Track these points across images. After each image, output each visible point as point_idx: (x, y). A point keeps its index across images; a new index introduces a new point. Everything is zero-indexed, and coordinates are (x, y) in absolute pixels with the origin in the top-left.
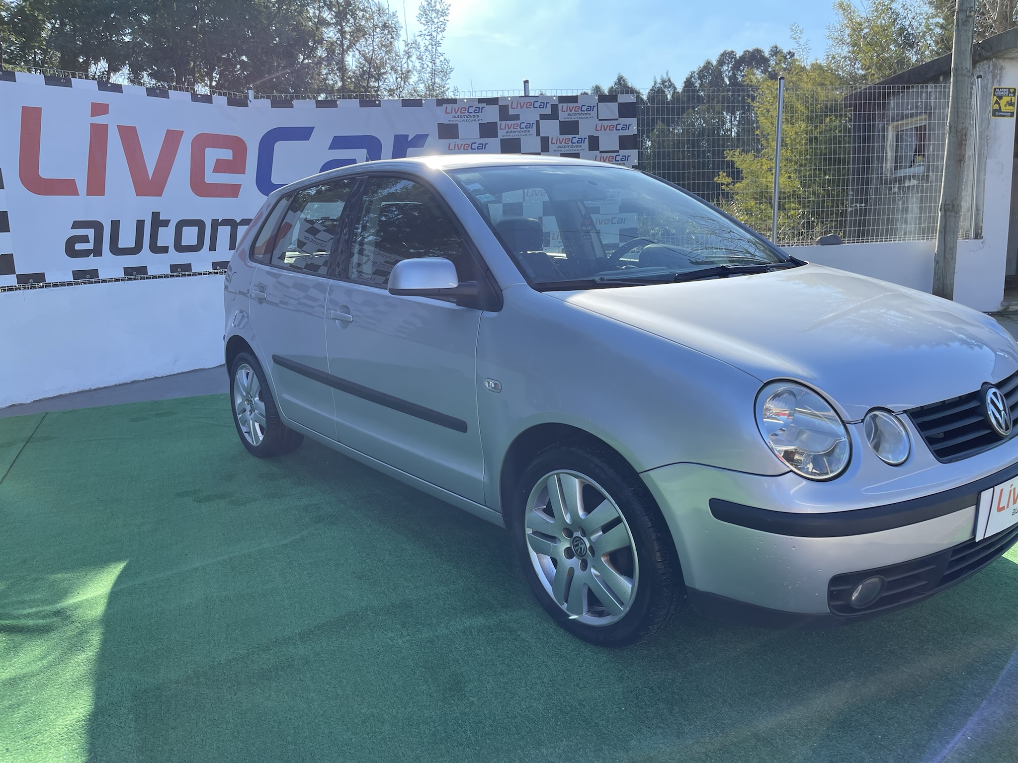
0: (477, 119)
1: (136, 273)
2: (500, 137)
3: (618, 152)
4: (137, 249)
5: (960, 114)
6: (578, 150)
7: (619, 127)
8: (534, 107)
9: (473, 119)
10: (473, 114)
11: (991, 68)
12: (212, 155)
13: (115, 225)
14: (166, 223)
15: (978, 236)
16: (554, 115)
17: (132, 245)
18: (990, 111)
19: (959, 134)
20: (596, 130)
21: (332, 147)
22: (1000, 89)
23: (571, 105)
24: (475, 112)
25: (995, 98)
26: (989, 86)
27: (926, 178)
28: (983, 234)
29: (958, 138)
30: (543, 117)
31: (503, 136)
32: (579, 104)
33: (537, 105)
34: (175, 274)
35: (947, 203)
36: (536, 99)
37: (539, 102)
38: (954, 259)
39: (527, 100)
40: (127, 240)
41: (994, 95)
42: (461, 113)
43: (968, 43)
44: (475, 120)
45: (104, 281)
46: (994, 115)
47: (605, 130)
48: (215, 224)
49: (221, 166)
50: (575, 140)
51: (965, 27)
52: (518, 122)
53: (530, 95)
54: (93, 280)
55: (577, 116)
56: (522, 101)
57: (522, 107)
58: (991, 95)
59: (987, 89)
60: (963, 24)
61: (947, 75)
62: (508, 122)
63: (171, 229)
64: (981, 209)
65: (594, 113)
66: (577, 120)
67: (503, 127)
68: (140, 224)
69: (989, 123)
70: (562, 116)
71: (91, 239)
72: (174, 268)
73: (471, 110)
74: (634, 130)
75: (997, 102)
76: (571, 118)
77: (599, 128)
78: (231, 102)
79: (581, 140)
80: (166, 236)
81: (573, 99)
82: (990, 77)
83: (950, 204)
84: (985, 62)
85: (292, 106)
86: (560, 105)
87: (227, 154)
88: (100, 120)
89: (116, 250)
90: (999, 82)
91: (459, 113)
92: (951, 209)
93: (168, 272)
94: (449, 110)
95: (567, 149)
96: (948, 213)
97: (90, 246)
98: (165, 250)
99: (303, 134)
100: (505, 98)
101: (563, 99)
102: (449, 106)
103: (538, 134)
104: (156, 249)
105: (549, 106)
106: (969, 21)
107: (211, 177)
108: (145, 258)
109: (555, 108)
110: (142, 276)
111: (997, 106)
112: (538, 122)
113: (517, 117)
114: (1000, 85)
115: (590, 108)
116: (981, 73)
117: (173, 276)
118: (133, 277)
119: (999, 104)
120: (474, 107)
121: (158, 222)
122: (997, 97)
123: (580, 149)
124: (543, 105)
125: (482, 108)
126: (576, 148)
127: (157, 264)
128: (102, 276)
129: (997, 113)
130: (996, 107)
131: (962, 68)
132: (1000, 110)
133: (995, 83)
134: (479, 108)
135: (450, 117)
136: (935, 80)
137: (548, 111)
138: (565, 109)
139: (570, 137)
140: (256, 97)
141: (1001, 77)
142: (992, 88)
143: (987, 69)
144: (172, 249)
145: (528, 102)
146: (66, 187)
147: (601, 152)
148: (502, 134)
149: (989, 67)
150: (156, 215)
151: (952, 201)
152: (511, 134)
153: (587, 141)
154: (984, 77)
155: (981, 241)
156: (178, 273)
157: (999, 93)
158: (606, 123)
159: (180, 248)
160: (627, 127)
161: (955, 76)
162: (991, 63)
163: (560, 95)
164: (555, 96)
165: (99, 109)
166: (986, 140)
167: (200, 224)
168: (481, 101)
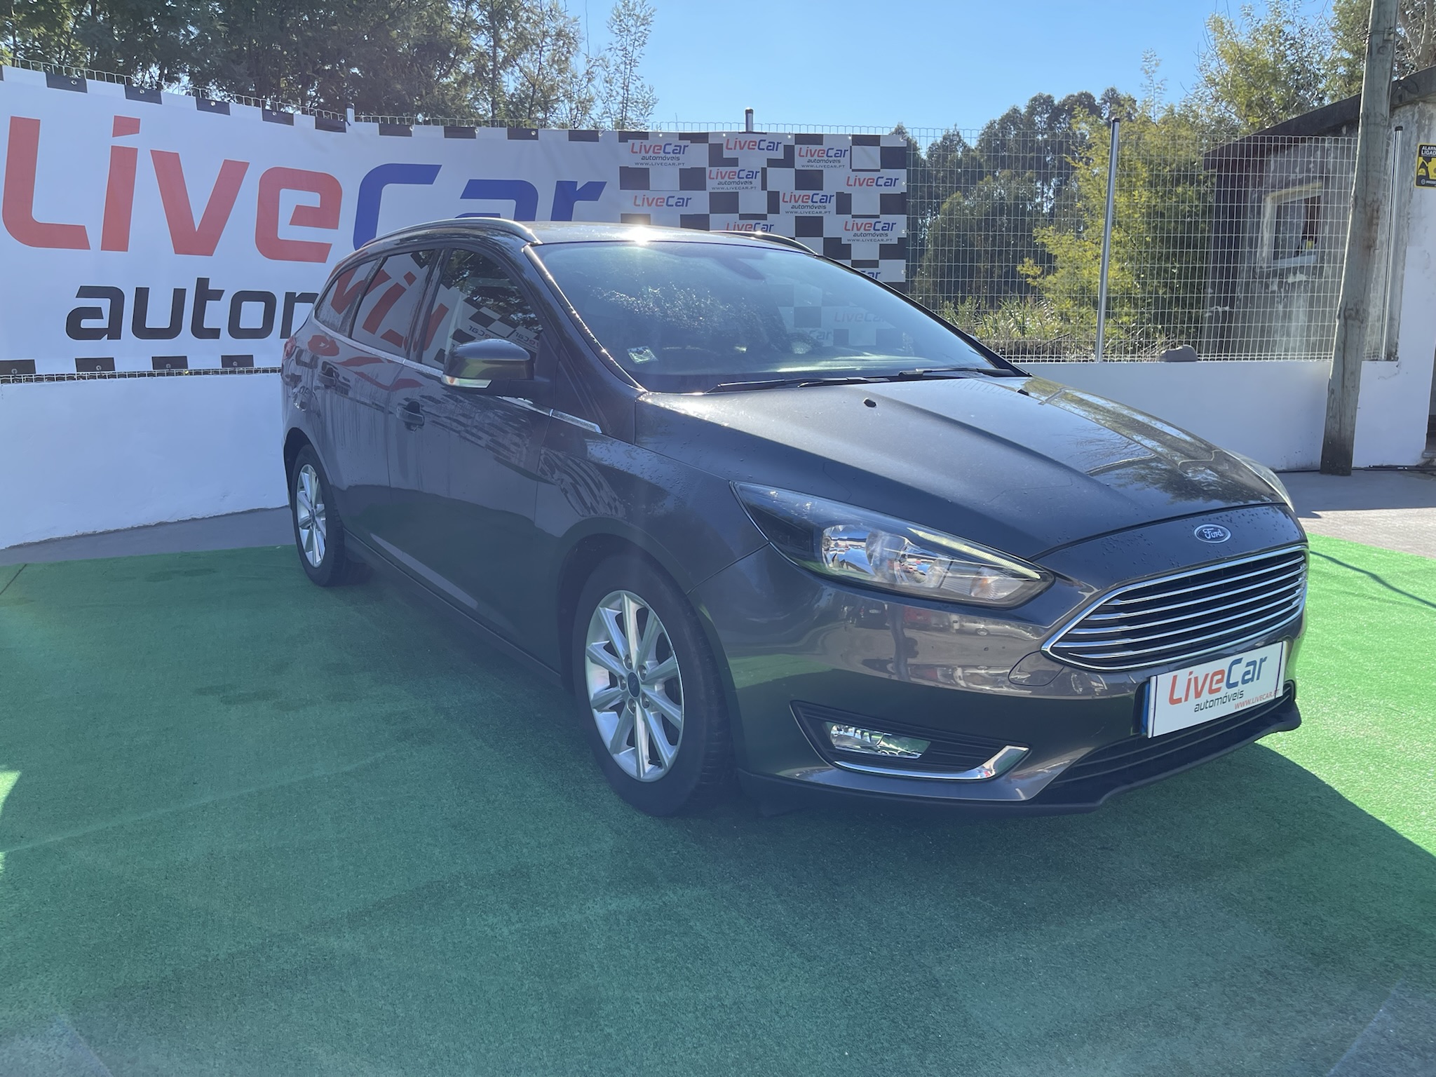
0: (677, 162)
1: (170, 365)
2: (709, 189)
3: (877, 217)
4: (172, 331)
5: (1370, 179)
6: (820, 212)
7: (881, 182)
8: (759, 148)
9: (671, 162)
10: (672, 155)
11: (1416, 116)
12: (290, 200)
13: (142, 295)
14: (218, 295)
15: (1391, 356)
16: (788, 161)
17: (165, 324)
18: (1413, 179)
19: (1368, 208)
20: (848, 185)
21: (465, 195)
22: (1428, 146)
23: (813, 147)
24: (674, 153)
25: (1421, 159)
26: (1413, 142)
27: (1317, 271)
28: (1399, 354)
29: (1366, 214)
30: (772, 163)
31: (713, 188)
32: (825, 147)
33: (763, 145)
34: (228, 369)
35: (1348, 307)
36: (763, 137)
37: (767, 142)
38: (1356, 388)
39: (750, 137)
40: (158, 316)
41: (1420, 155)
42: (654, 152)
43: (1385, 79)
44: (674, 164)
45: (122, 376)
46: (1419, 184)
47: (861, 185)
48: (291, 299)
49: (302, 216)
50: (817, 198)
51: (1381, 56)
52: (736, 169)
53: (754, 131)
54: (107, 373)
55: (822, 164)
56: (743, 139)
57: (742, 148)
58: (1414, 156)
59: (1409, 146)
60: (1378, 52)
61: (1353, 125)
62: (721, 169)
63: (225, 303)
64: (1396, 317)
65: (845, 160)
66: (820, 169)
67: (713, 175)
68: (179, 295)
69: (1411, 195)
70: (800, 163)
71: (106, 313)
72: (228, 361)
73: (669, 149)
74: (902, 186)
75: (1423, 166)
76: (812, 166)
77: (851, 182)
78: (320, 125)
79: (825, 199)
80: (217, 314)
81: (816, 139)
82: (1414, 129)
83: (1352, 309)
84: (1408, 107)
85: (409, 134)
86: (797, 147)
87: (312, 199)
88: (125, 141)
89: (141, 330)
90: (1428, 137)
91: (651, 153)
92: (1354, 315)
93: (219, 366)
94: (637, 149)
95: (806, 210)
96: (1350, 322)
97: (103, 323)
98: (215, 333)
99: (424, 174)
100: (719, 134)
101: (802, 139)
102: (638, 142)
103: (764, 187)
104: (200, 331)
105: (781, 148)
106: (1387, 48)
107: (287, 231)
108: (185, 344)
109: (789, 150)
110: (179, 370)
111: (1424, 171)
112: (764, 170)
113: (734, 162)
114: (1428, 141)
115: (841, 153)
116: (1402, 124)
117: (226, 373)
118: (165, 371)
119: (1426, 168)
120: (673, 145)
121: (205, 293)
122: (1424, 158)
123: (823, 211)
124: (773, 146)
125: (685, 146)
126: (817, 210)
127: (203, 354)
128: (119, 369)
129: (1423, 181)
130: (1422, 172)
131: (1375, 114)
132: (1427, 177)
133: (1421, 139)
134: (680, 147)
135: (638, 158)
136: (1335, 131)
137: (779, 154)
138: (803, 153)
139: (810, 193)
140: (357, 119)
141: (1430, 130)
142: (1416, 145)
143: (1410, 118)
144: (225, 333)
145: (751, 140)
146: (73, 237)
147: (854, 217)
148: (712, 185)
149: (1413, 115)
150: (202, 283)
151: (1356, 305)
152: (725, 186)
153: (834, 199)
154: (1406, 129)
155: (1396, 363)
156: (232, 369)
157: (1427, 153)
158: (862, 175)
159: (236, 331)
160: (892, 182)
161: (1365, 125)
162: (1416, 109)
163: (798, 132)
164: (789, 134)
165: (125, 126)
166: (1406, 219)
167: (267, 298)
168: (683, 136)
